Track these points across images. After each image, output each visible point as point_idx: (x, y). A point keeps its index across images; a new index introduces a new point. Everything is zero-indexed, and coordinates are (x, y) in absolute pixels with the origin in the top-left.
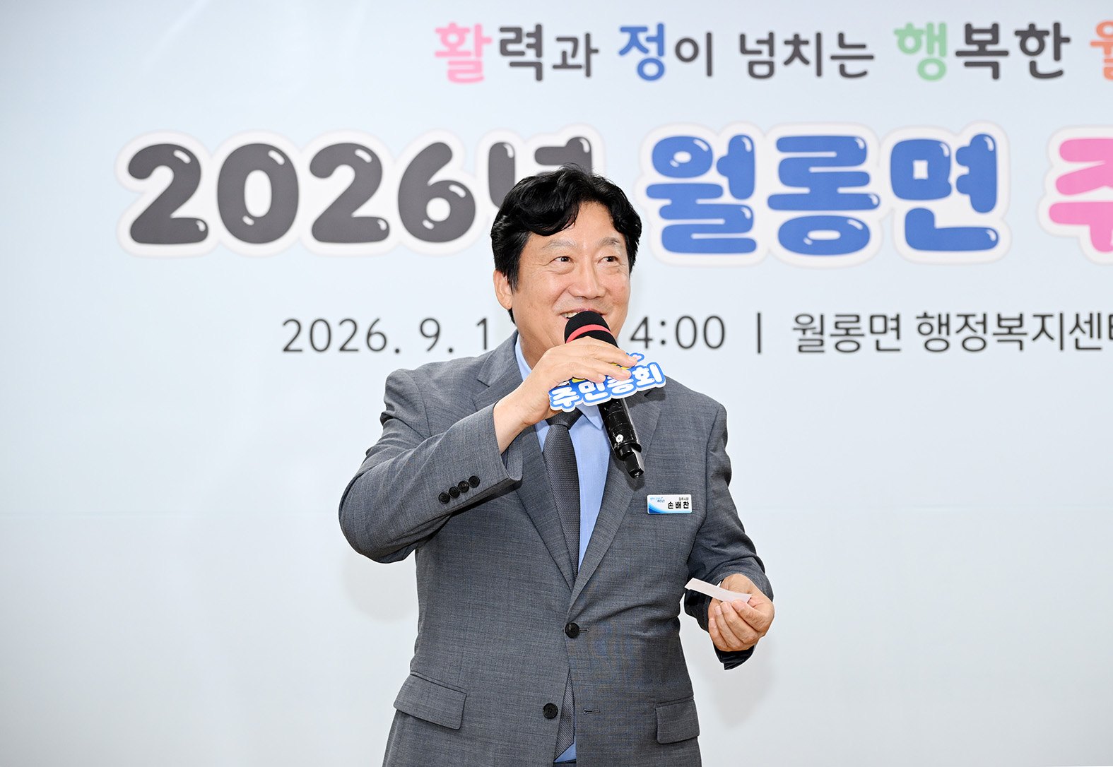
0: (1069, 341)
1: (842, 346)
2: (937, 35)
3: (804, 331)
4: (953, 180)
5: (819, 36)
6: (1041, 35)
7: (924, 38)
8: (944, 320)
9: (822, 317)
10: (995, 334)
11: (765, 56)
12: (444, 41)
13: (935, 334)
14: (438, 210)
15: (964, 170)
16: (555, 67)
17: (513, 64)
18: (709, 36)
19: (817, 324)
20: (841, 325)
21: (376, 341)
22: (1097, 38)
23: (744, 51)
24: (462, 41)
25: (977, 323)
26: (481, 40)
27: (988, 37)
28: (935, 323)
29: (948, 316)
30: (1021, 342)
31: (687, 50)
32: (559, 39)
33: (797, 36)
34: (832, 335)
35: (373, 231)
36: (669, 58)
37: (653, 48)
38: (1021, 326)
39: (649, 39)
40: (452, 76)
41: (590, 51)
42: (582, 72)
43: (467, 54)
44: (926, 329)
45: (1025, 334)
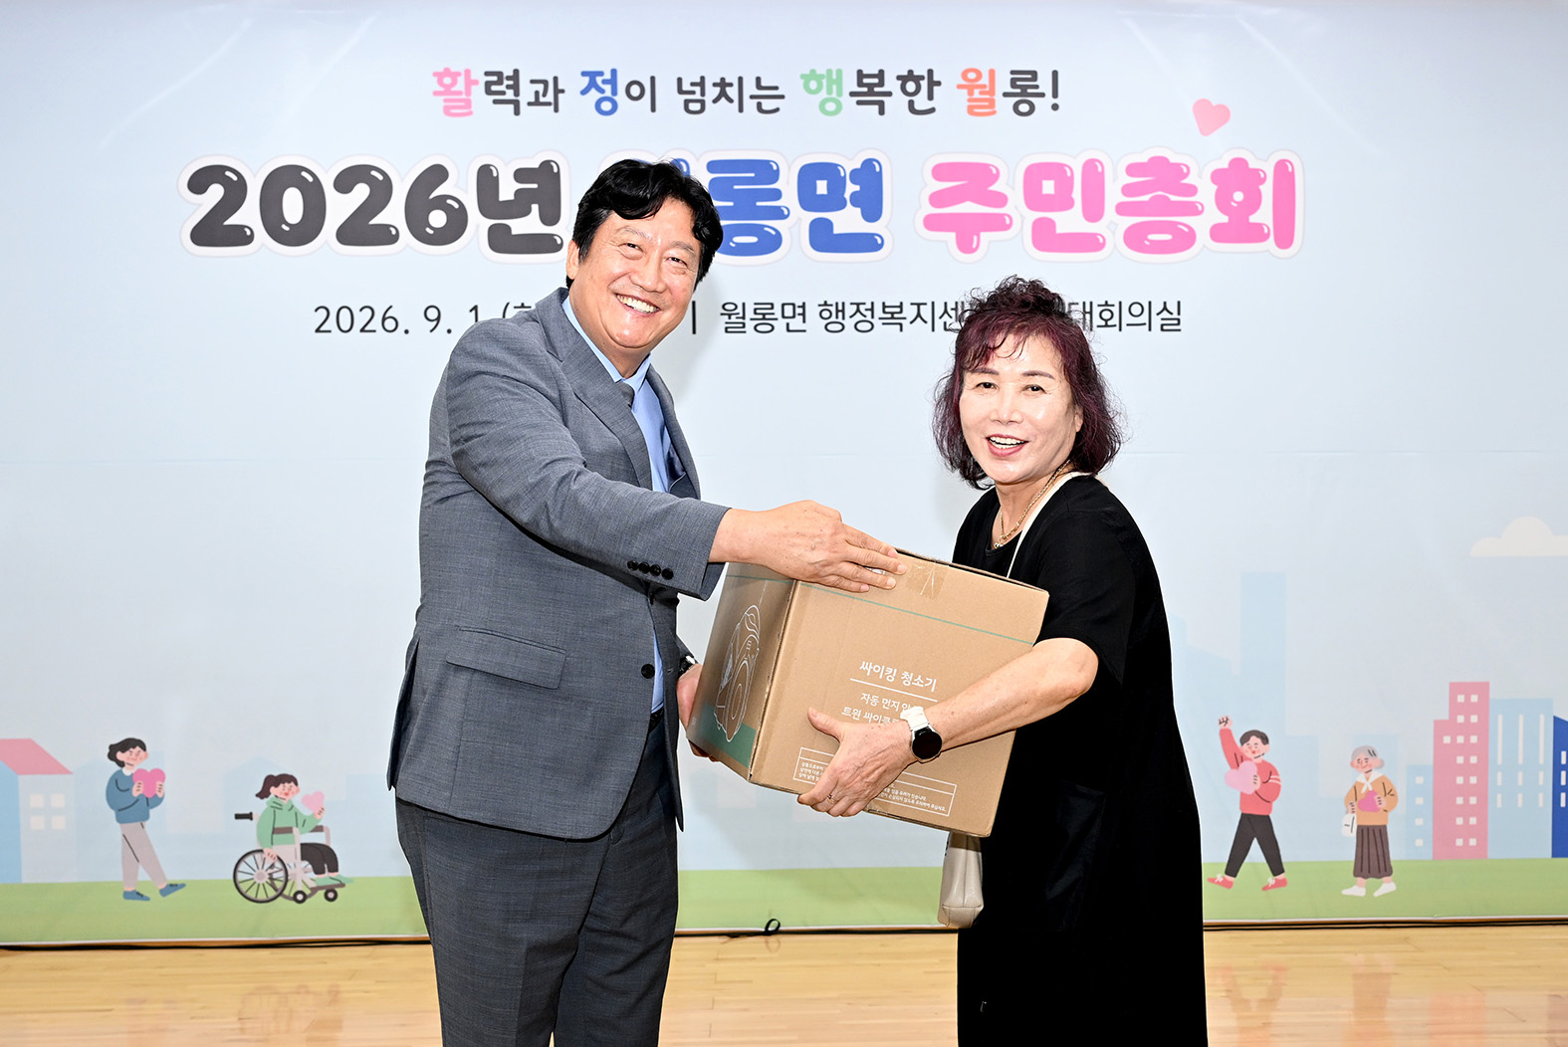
0: (939, 324)
1: (759, 328)
2: (834, 79)
3: (730, 316)
4: (847, 196)
5: (740, 79)
6: (917, 79)
7: (824, 82)
8: (840, 308)
9: (744, 304)
10: (880, 319)
11: (698, 96)
12: (440, 83)
13: (833, 319)
14: (438, 219)
15: (857, 188)
16: (530, 104)
17: (495, 102)
18: (653, 79)
19: (740, 310)
20: (758, 311)
21: (390, 324)
22: (963, 82)
23: (681, 91)
24: (454, 83)
25: (867, 310)
26: (470, 82)
27: (876, 81)
28: (833, 309)
29: (843, 304)
30: (901, 325)
31: (635, 91)
32: (532, 82)
33: (723, 79)
34: (752, 319)
35: (386, 236)
36: (621, 97)
37: (608, 88)
38: (901, 312)
39: (604, 82)
40: (447, 111)
41: (558, 91)
42: (552, 107)
43: (459, 93)
44: (826, 314)
45: (905, 318)
